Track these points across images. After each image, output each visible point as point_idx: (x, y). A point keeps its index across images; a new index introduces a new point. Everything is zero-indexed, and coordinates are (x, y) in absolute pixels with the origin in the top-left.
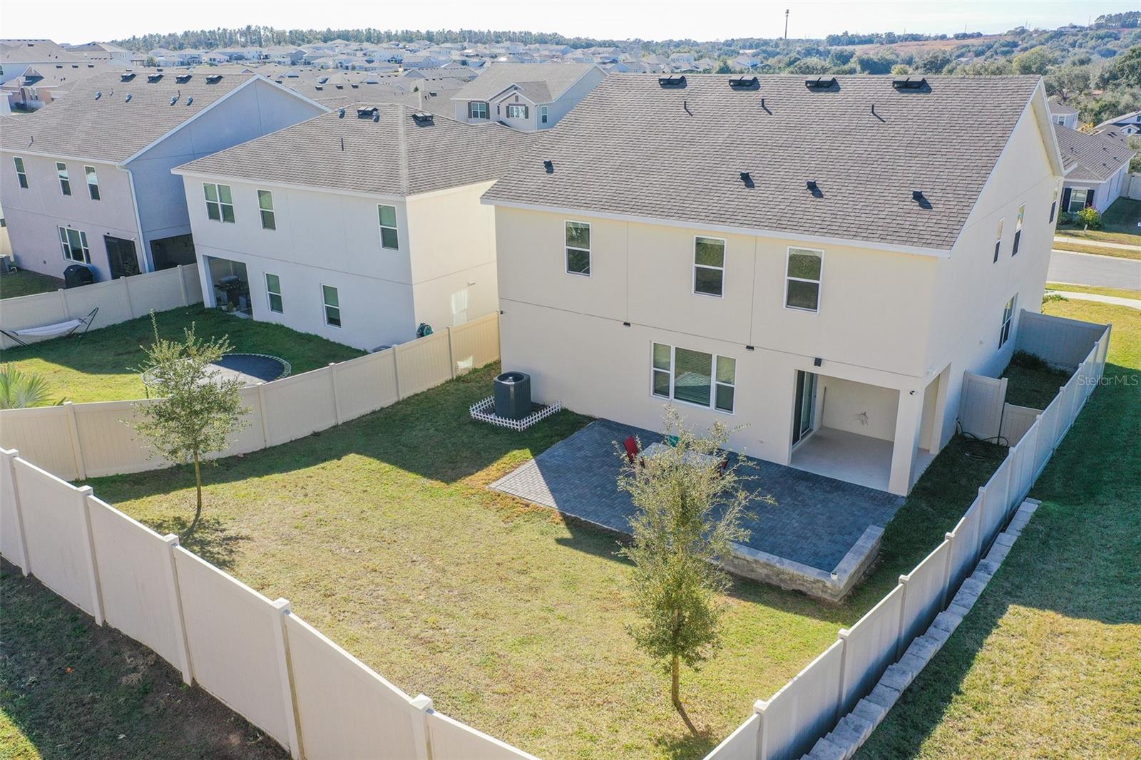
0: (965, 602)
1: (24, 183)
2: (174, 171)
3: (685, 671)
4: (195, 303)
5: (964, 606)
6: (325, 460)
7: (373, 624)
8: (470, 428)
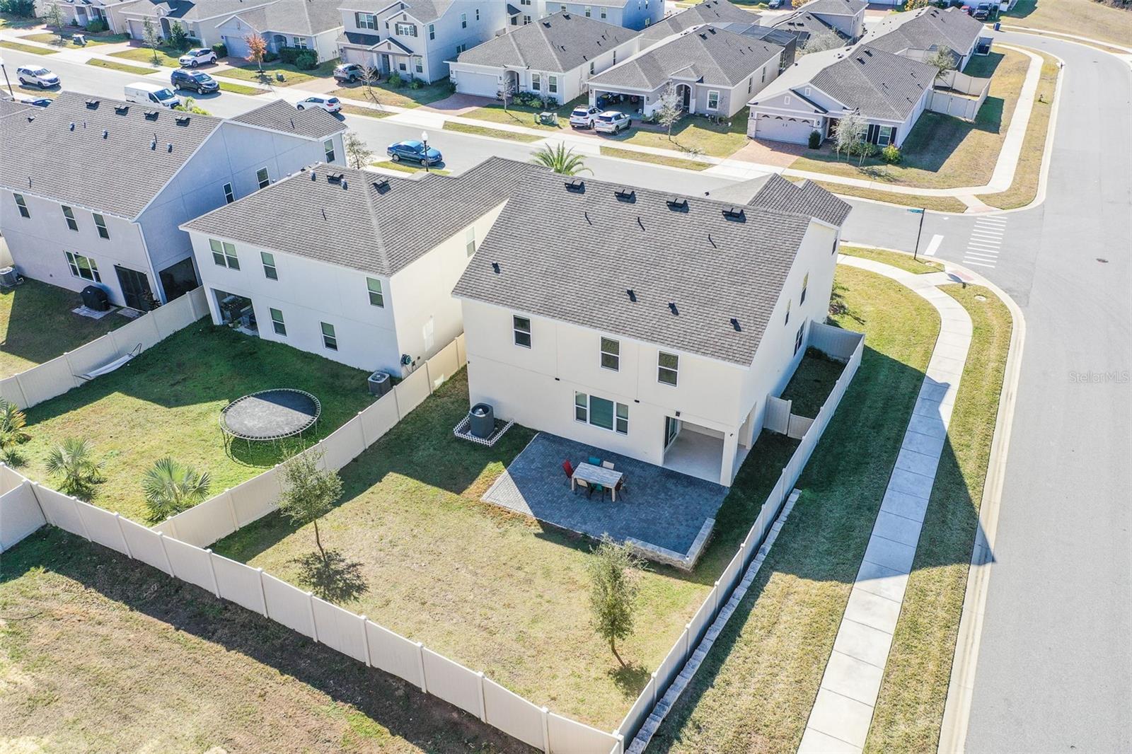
0: (749, 578)
1: (25, 213)
2: (181, 228)
3: (618, 641)
4: (202, 317)
5: (749, 580)
6: (370, 485)
7: (455, 621)
8: (456, 445)
